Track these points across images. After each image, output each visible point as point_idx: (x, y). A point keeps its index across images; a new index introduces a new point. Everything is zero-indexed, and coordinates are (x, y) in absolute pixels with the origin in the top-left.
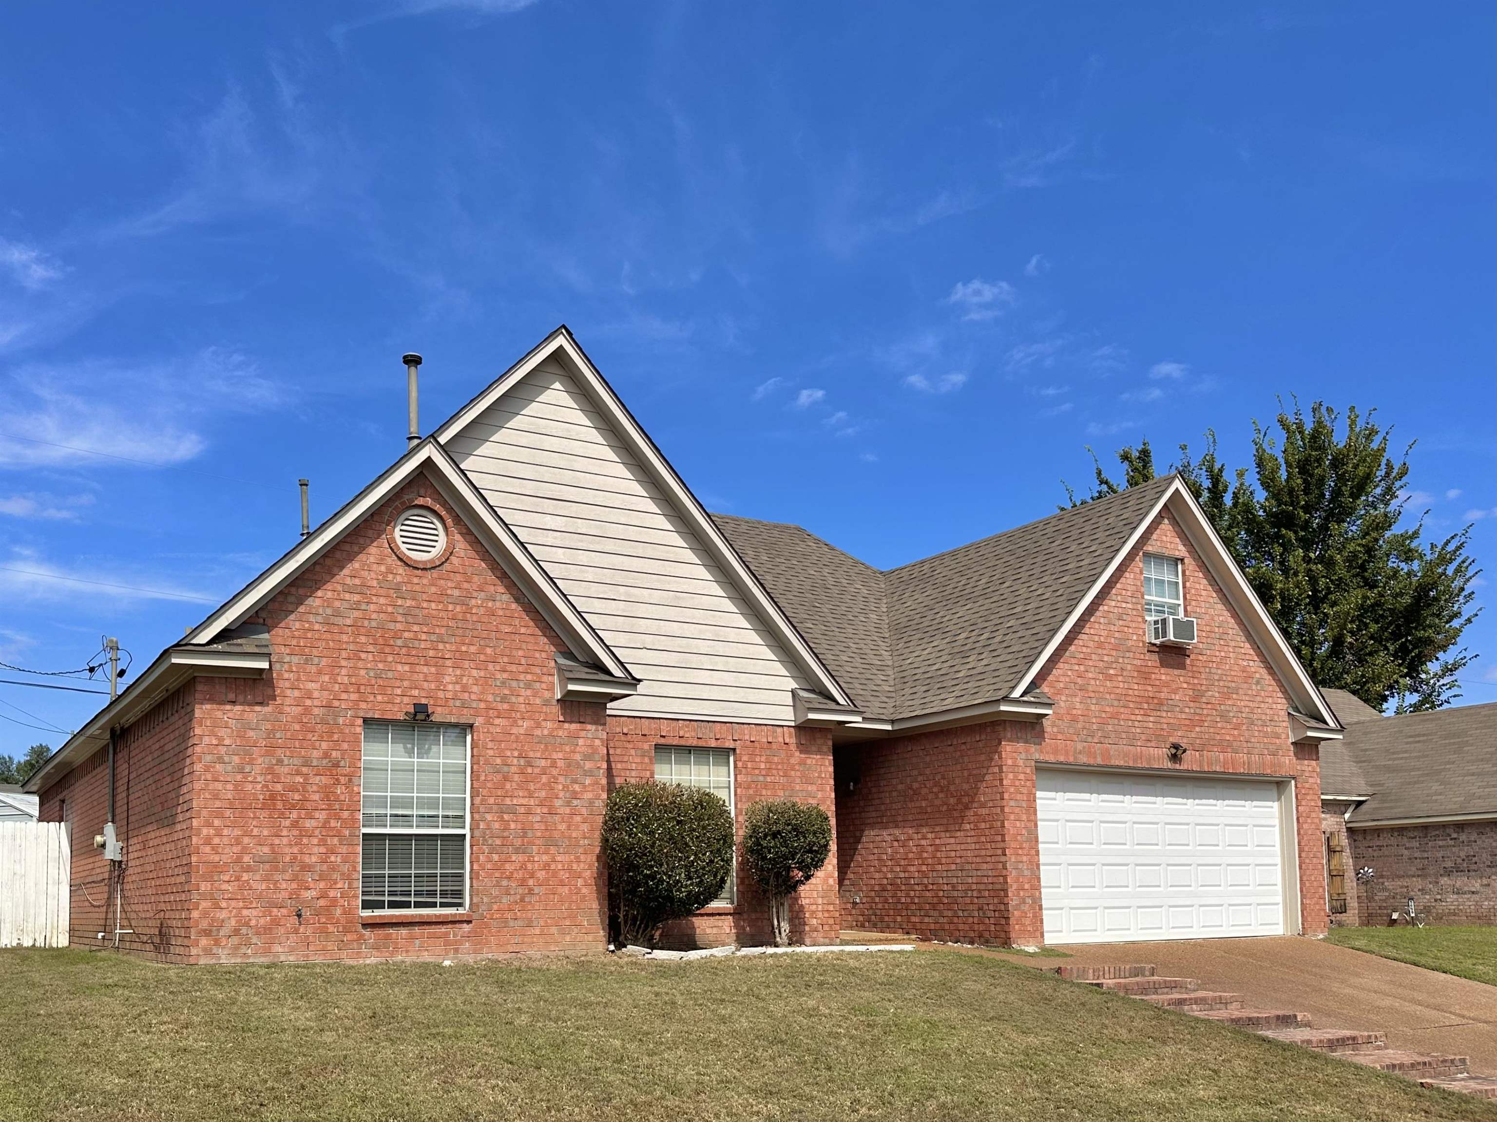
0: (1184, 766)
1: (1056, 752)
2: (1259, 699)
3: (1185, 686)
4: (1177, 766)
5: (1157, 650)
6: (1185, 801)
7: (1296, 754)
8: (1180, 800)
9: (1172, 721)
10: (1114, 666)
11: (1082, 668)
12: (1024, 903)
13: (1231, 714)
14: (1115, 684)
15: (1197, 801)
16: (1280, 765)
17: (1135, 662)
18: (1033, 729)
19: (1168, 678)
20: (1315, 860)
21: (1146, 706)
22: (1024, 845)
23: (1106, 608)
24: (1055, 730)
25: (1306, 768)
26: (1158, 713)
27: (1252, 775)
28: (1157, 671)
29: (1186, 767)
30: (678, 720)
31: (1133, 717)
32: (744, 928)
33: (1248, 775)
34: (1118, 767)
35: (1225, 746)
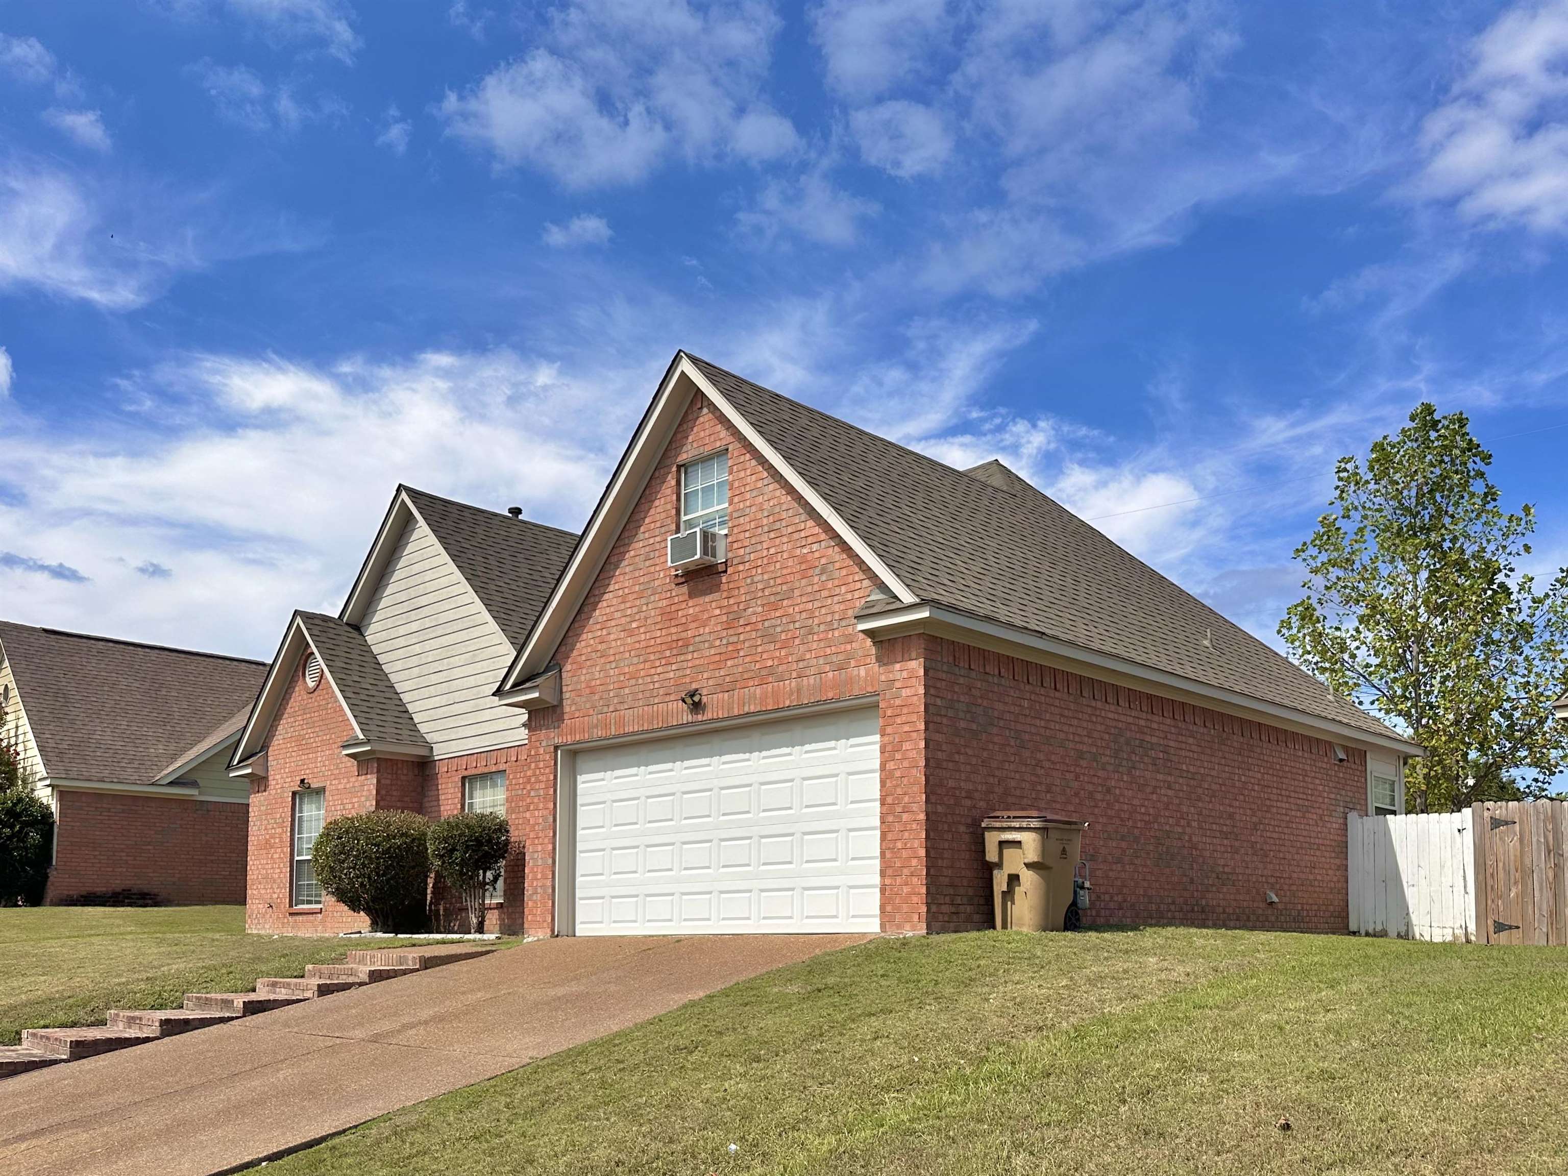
0: (709, 715)
1: (572, 731)
2: (825, 593)
3: (717, 612)
4: (700, 717)
5: (683, 580)
6: (747, 756)
7: (878, 659)
8: (741, 756)
9: (697, 662)
10: (637, 617)
11: (605, 632)
12: (536, 893)
13: (779, 629)
14: (637, 638)
15: (765, 753)
16: (850, 681)
17: (660, 604)
18: (554, 712)
19: (697, 609)
20: (905, 817)
21: (668, 653)
22: (540, 835)
23: (632, 553)
24: (573, 708)
25: (898, 676)
26: (683, 658)
27: (807, 706)
28: (684, 606)
29: (710, 716)
30: (473, 754)
31: (653, 671)
32: (504, 920)
33: (801, 706)
34: (633, 733)
35: (765, 676)
